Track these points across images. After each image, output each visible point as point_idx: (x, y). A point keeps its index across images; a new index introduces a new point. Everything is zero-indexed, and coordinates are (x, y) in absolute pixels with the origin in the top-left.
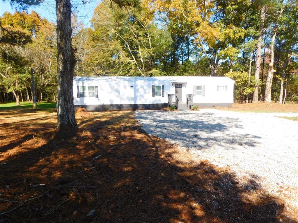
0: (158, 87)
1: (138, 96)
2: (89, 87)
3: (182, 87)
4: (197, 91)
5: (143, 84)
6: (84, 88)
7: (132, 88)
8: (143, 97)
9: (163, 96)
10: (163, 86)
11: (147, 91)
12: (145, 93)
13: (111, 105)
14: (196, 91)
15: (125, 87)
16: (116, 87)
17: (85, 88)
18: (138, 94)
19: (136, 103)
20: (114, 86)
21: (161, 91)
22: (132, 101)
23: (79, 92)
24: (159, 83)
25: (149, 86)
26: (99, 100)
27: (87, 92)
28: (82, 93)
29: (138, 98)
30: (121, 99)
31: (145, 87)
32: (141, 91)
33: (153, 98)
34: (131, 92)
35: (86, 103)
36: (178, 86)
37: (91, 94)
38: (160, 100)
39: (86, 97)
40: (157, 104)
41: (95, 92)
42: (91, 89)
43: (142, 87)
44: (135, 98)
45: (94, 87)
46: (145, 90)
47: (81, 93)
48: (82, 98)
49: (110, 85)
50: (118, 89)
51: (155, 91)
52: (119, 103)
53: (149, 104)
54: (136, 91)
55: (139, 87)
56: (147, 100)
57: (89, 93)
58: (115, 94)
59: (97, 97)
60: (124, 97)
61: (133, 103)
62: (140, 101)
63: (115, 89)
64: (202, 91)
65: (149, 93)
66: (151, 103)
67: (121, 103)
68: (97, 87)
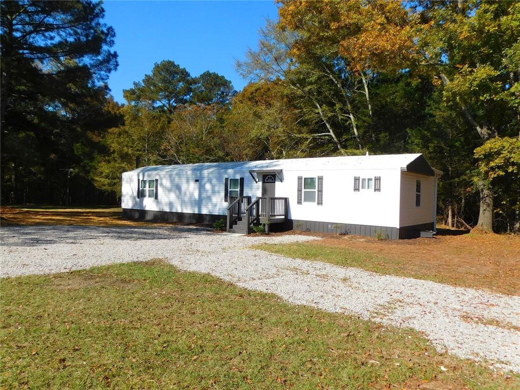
0: (234, 181)
1: (204, 199)
4: (305, 192)
5: (211, 176)
6: (144, 182)
7: (197, 183)
8: (211, 201)
10: (242, 180)
11: (217, 189)
12: (214, 192)
13: (171, 213)
14: (303, 190)
15: (188, 181)
16: (177, 181)
18: (204, 195)
19: (201, 212)
21: (238, 190)
22: (195, 207)
23: (139, 188)
25: (219, 179)
26: (158, 203)
27: (147, 188)
29: (204, 202)
30: (183, 203)
31: (214, 181)
32: (208, 187)
33: (226, 203)
34: (192, 189)
35: (145, 206)
37: (151, 193)
39: (145, 197)
41: (155, 189)
42: (152, 185)
43: (210, 181)
44: (199, 203)
45: (154, 181)
46: (213, 186)
47: (141, 190)
48: (142, 199)
49: (170, 178)
51: (229, 190)
52: (180, 211)
53: (219, 216)
54: (201, 188)
55: (206, 180)
56: (216, 205)
57: (149, 190)
58: (175, 192)
59: (156, 198)
60: (186, 199)
61: (196, 212)
62: (205, 206)
63: (176, 183)
64: (316, 190)
65: (219, 192)
66: (221, 214)
67: (182, 210)
68: (157, 180)
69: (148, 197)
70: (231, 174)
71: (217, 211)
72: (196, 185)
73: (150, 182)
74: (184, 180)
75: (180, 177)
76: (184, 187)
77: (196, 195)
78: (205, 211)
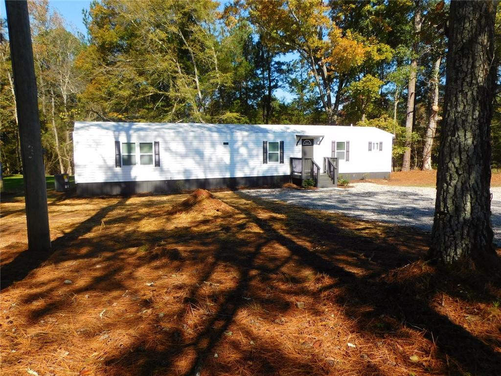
0: (274, 145)
1: (238, 162)
2: (140, 143)
3: (312, 145)
5: (246, 139)
6: (129, 146)
7: (228, 146)
8: (248, 164)
9: (282, 162)
10: (282, 143)
11: (254, 152)
13: (187, 181)
14: (336, 151)
15: (213, 145)
16: (195, 144)
17: (133, 145)
18: (238, 159)
19: (233, 175)
20: (191, 143)
21: (279, 152)
22: (226, 171)
23: (119, 154)
24: (276, 137)
25: (256, 143)
26: (162, 171)
27: (137, 153)
28: (126, 157)
29: (238, 166)
30: (206, 169)
31: (251, 145)
32: (243, 151)
33: (265, 165)
34: (222, 154)
35: (136, 177)
36: (307, 142)
37: (146, 159)
38: (276, 170)
39: (135, 164)
40: (272, 177)
41: (153, 154)
42: (146, 149)
43: (245, 144)
44: (232, 166)
45: (152, 143)
46: (250, 151)
47: (123, 155)
48: (126, 167)
49: (183, 140)
50: (201, 148)
51: (268, 152)
52: (201, 176)
53: (258, 178)
54: (234, 152)
55: (240, 143)
56: (253, 169)
57: (142, 156)
58: (194, 159)
59: (158, 164)
60: (212, 165)
61: (228, 176)
62: (240, 171)
63: (195, 148)
64: (345, 151)
65: (257, 155)
66: (261, 175)
67: (206, 176)
68: (157, 143)
69: (141, 164)
70: (271, 138)
71: (256, 173)
72: (225, 150)
73: (142, 145)
74: (207, 144)
75: (201, 141)
76: (208, 151)
77: (227, 160)
78: (239, 174)
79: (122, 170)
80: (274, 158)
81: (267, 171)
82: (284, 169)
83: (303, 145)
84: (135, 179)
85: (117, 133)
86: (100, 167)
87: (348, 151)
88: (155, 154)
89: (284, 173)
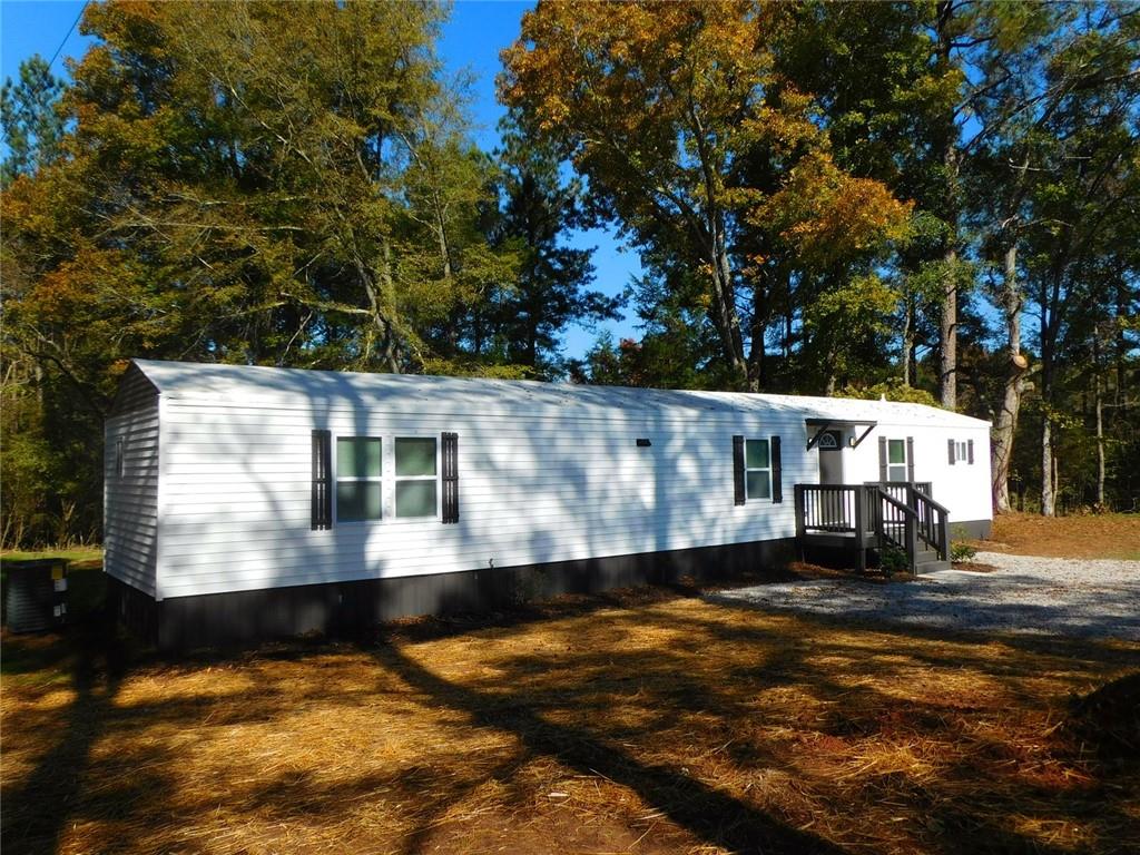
0: (758, 445)
1: (676, 502)
2: (398, 440)
3: (840, 448)
4: (892, 469)
5: (693, 430)
6: (362, 448)
7: (648, 449)
8: (699, 507)
9: (778, 499)
10: (776, 440)
11: (715, 471)
12: (706, 482)
14: (889, 465)
15: (612, 449)
16: (564, 445)
17: (373, 447)
18: (675, 491)
19: (665, 544)
20: (553, 439)
21: (770, 469)
22: (646, 532)
23: (328, 479)
24: (762, 425)
25: (717, 441)
26: (465, 538)
27: (387, 477)
28: (347, 491)
29: (676, 513)
30: (594, 528)
31: (706, 449)
32: (687, 466)
33: (739, 507)
34: (631, 475)
35: (382, 562)
37: (415, 496)
38: (766, 524)
39: (380, 517)
40: (757, 544)
41: (439, 478)
42: (415, 461)
43: (691, 447)
44: (658, 519)
45: (434, 440)
46: (703, 465)
47: (339, 483)
48: (349, 528)
49: (529, 431)
50: (579, 458)
51: (747, 469)
52: (580, 553)
53: (724, 547)
54: (664, 471)
55: (677, 444)
56: (713, 522)
57: (402, 487)
58: (559, 493)
59: (452, 513)
60: (610, 513)
61: (649, 546)
62: (681, 528)
63: (562, 458)
64: (906, 465)
65: (721, 480)
67: (591, 551)
68: (450, 441)
69: (399, 515)
70: (751, 427)
71: (720, 535)
72: (643, 464)
73: (405, 447)
74: (596, 445)
76: (596, 471)
77: (647, 496)
78: (679, 543)
79: (337, 537)
80: (759, 487)
81: (746, 527)
82: (782, 522)
83: (821, 449)
84: (378, 569)
85: (321, 401)
86: (258, 531)
87: (911, 466)
88: (445, 479)
89: (784, 533)
